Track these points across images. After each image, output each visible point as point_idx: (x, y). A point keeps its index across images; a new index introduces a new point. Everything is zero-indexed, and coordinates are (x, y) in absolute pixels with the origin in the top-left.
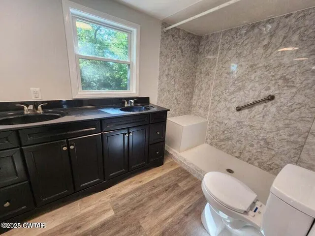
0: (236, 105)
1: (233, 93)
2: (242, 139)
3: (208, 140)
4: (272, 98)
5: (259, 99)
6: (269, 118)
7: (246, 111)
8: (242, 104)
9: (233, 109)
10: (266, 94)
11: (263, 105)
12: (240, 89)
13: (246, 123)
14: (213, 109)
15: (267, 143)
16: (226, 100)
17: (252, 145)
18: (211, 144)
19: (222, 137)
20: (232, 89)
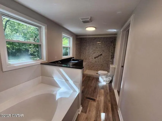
0: (94, 57)
1: (93, 54)
2: (97, 65)
3: (88, 69)
4: (101, 55)
5: (99, 55)
6: (102, 59)
7: (97, 58)
8: (96, 57)
9: (94, 58)
10: (100, 54)
11: (100, 57)
12: (94, 53)
13: (97, 61)
14: (88, 59)
15: (102, 65)
16: (91, 56)
17: (99, 67)
18: (89, 69)
19: (92, 66)
20: (93, 53)
